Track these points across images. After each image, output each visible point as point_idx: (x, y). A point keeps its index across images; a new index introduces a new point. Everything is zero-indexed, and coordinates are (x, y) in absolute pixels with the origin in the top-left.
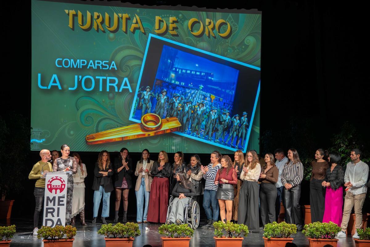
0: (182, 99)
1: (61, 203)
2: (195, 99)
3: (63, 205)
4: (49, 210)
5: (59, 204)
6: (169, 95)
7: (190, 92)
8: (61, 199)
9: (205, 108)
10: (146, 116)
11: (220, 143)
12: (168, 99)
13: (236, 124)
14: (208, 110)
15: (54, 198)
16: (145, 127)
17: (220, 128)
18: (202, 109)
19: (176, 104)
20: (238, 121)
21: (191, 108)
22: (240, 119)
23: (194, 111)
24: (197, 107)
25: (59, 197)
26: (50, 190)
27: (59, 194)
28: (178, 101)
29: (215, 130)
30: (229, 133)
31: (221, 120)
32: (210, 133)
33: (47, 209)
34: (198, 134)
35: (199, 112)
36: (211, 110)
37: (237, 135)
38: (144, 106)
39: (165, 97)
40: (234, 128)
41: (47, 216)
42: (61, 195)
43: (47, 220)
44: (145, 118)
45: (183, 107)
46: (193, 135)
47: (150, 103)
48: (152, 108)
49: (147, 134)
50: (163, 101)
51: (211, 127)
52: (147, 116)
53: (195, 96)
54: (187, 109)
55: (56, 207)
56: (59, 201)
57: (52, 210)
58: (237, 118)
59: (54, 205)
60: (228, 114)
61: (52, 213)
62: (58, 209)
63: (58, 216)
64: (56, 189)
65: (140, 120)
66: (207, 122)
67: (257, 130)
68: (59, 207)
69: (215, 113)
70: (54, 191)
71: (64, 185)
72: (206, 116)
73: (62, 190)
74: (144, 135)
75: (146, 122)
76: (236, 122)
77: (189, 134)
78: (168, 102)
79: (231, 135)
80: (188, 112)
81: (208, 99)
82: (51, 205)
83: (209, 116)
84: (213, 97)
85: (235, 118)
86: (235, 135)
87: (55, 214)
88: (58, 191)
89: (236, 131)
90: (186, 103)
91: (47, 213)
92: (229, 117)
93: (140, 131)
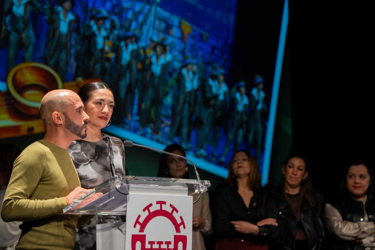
0: (113, 27)
2: (145, 28)
6: (79, 11)
7: (132, 8)
9: (169, 57)
10: (20, 70)
11: (208, 159)
13: (240, 108)
14: (177, 65)
16: (20, 104)
17: (206, 114)
18: (162, 61)
19: (100, 41)
20: (246, 101)
21: (135, 55)
22: (249, 95)
23: (143, 62)
24: (150, 53)
28: (104, 33)
30: (226, 133)
31: (208, 95)
32: (185, 130)
34: (155, 131)
35: (157, 69)
36: (185, 66)
37: (245, 138)
38: (13, 37)
39: (70, 17)
40: (238, 117)
44: (19, 77)
45: (116, 49)
46: (144, 135)
47: (31, 32)
48: (36, 47)
49: (25, 125)
50: (64, 28)
51: (186, 114)
52: (25, 71)
53: (145, 21)
54: (126, 57)
58: (243, 90)
60: (221, 78)
65: (5, 80)
66: (176, 98)
69: (194, 74)
72: (172, 82)
74: (16, 129)
75: (22, 89)
76: (242, 101)
77: (135, 131)
78: (77, 31)
79: (231, 136)
80: (129, 65)
81: (175, 32)
84: (187, 26)
85: (238, 90)
86: (240, 138)
89: (241, 126)
90: (125, 39)
92: (224, 88)
93: (6, 116)
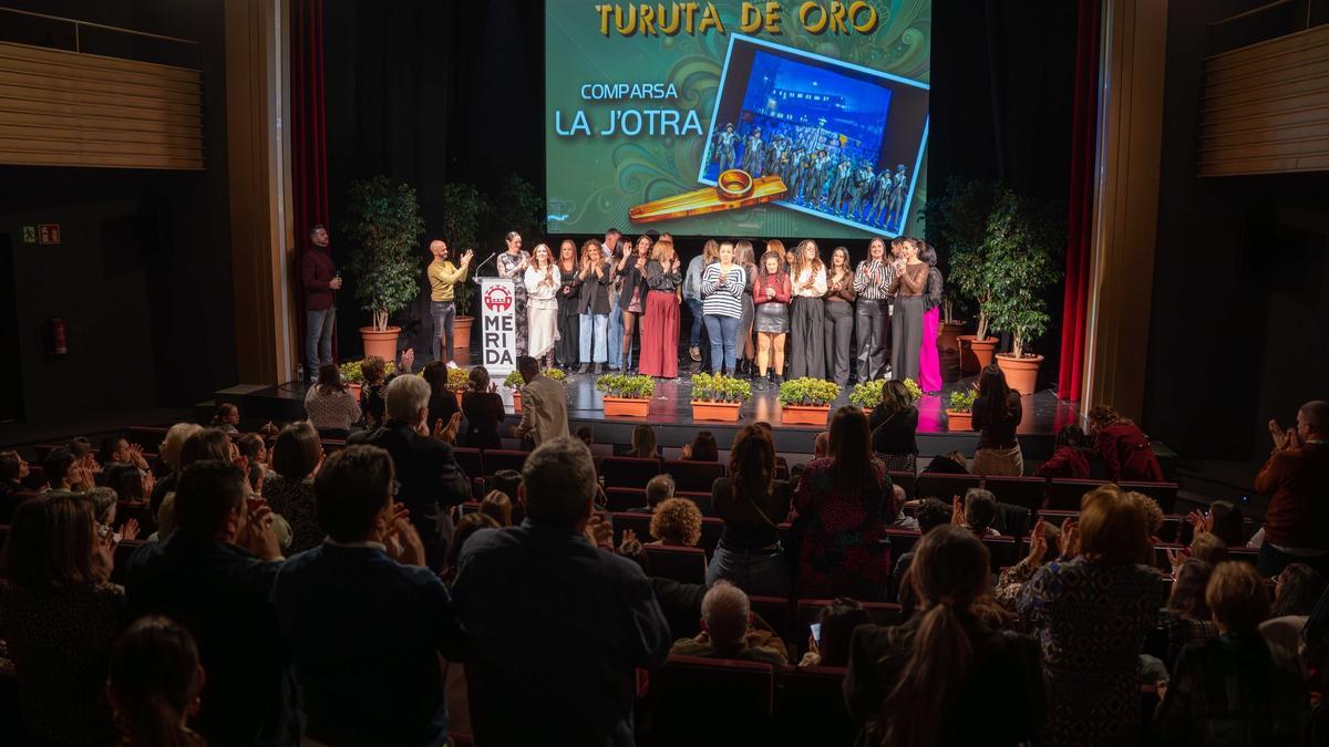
0: (788, 143)
1: (507, 326)
2: (812, 143)
3: (511, 329)
4: (490, 337)
5: (504, 329)
6: (765, 138)
7: (803, 132)
8: (507, 320)
9: (829, 158)
11: (856, 220)
12: (764, 144)
13: (884, 187)
14: (835, 162)
15: (496, 319)
16: (725, 192)
17: (856, 193)
18: (823, 161)
19: (779, 153)
20: (889, 182)
21: (804, 159)
22: (892, 178)
23: (809, 164)
24: (814, 157)
25: (504, 318)
26: (490, 306)
27: (503, 313)
28: (781, 148)
29: (848, 197)
30: (871, 203)
31: (859, 180)
32: (838, 203)
33: (488, 335)
34: (815, 204)
35: (819, 167)
36: (840, 162)
37: (887, 207)
38: (723, 157)
39: (759, 141)
40: (881, 194)
41: (487, 346)
42: (506, 313)
43: (488, 352)
45: (790, 158)
46: (807, 207)
47: (734, 153)
48: (737, 161)
49: (728, 204)
50: (754, 148)
51: (840, 192)
53: (812, 138)
54: (796, 161)
55: (500, 333)
56: (504, 323)
57: (494, 337)
58: (888, 175)
59: (497, 329)
60: (870, 168)
61: (495, 341)
62: (504, 335)
63: (504, 346)
64: (498, 305)
65: (717, 180)
66: (833, 183)
67: (923, 198)
68: (506, 332)
69: (848, 168)
70: (495, 307)
71: (511, 298)
72: (830, 173)
73: (507, 306)
74: (723, 206)
75: (726, 184)
76: (886, 182)
77: (801, 204)
78: (763, 149)
79: (875, 205)
80: (799, 166)
81: (834, 142)
82: (492, 329)
83: (836, 173)
84: (844, 139)
85: (883, 175)
86: (882, 207)
87: (500, 342)
88: (502, 307)
89: (884, 198)
90: (796, 150)
91: (488, 340)
92: (872, 175)
93: (717, 199)
